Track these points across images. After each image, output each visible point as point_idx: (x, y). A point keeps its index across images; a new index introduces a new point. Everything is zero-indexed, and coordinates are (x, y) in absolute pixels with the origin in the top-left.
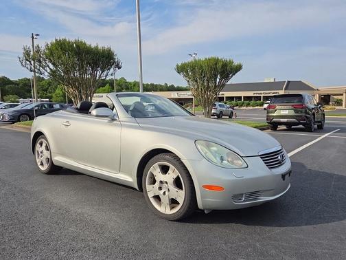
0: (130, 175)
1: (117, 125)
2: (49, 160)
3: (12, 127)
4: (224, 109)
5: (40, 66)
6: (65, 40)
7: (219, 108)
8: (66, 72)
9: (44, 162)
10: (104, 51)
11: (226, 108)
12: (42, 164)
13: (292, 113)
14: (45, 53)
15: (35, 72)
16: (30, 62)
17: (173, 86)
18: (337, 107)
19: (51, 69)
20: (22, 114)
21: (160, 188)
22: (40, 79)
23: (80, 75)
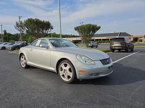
0: (54, 68)
1: (49, 50)
2: (26, 63)
3: (12, 52)
4: (94, 44)
5: (22, 29)
6: (32, 19)
7: (92, 44)
8: (32, 31)
9: (24, 64)
10: (46, 22)
11: (95, 43)
12: (23, 65)
13: (120, 45)
14: (24, 24)
15: (20, 31)
16: (19, 27)
17: (74, 35)
18: (140, 43)
19: (26, 30)
20: (16, 47)
21: (64, 72)
22: (23, 34)
23: (37, 32)
